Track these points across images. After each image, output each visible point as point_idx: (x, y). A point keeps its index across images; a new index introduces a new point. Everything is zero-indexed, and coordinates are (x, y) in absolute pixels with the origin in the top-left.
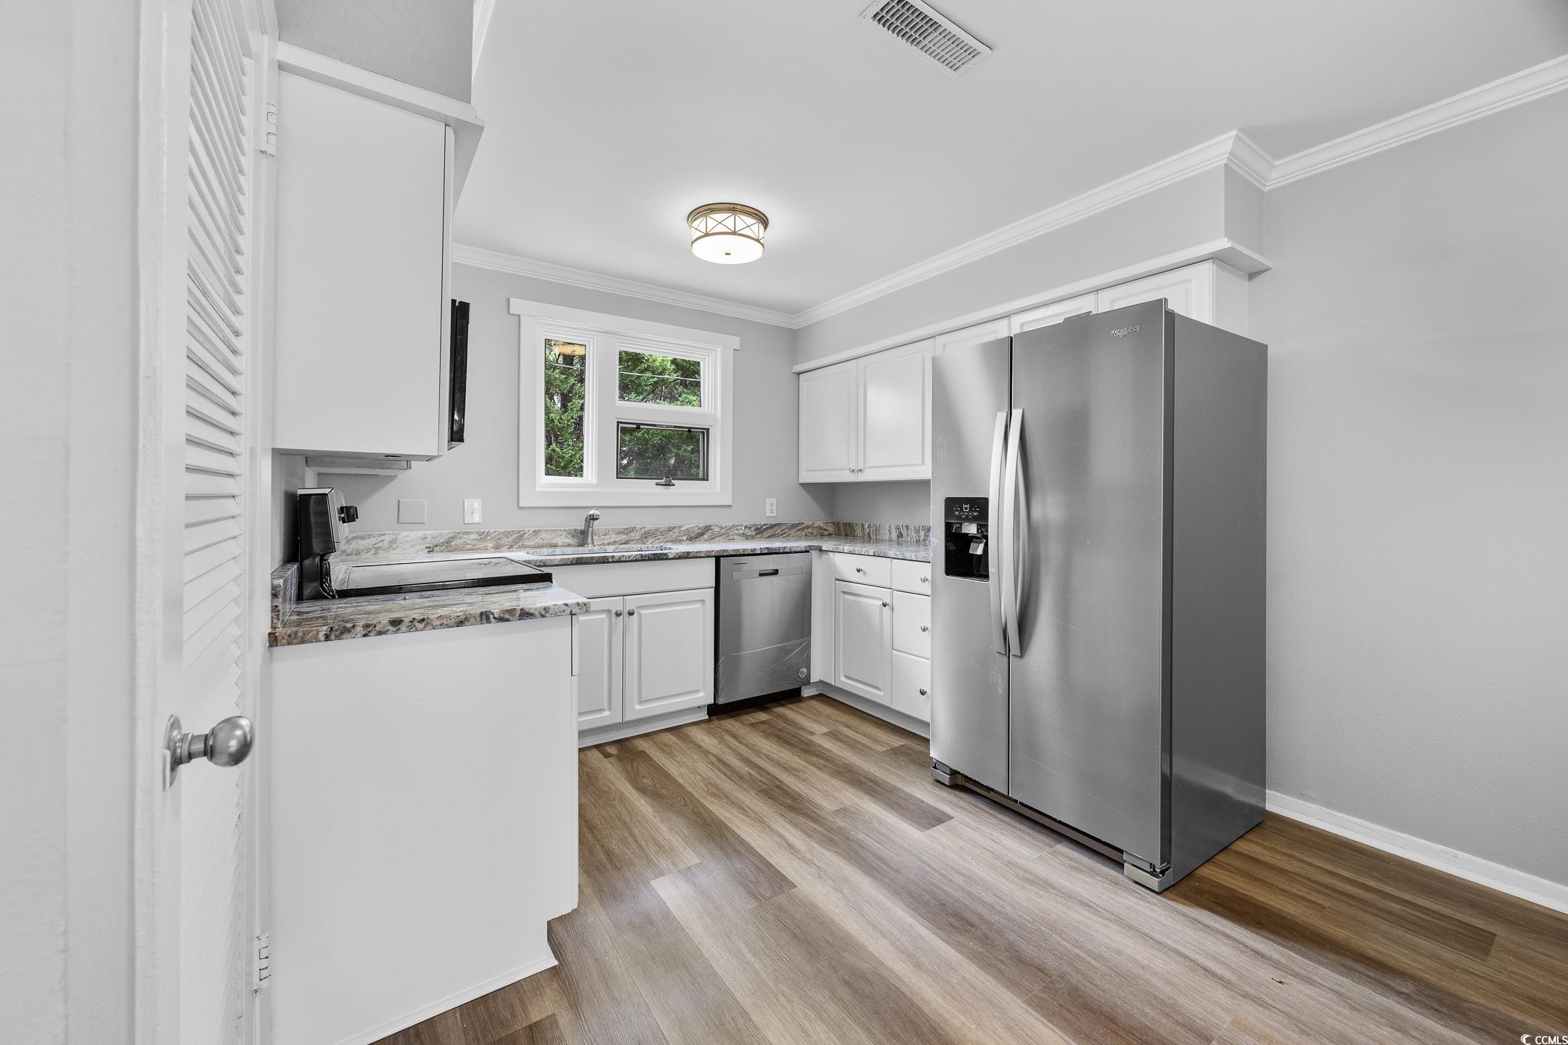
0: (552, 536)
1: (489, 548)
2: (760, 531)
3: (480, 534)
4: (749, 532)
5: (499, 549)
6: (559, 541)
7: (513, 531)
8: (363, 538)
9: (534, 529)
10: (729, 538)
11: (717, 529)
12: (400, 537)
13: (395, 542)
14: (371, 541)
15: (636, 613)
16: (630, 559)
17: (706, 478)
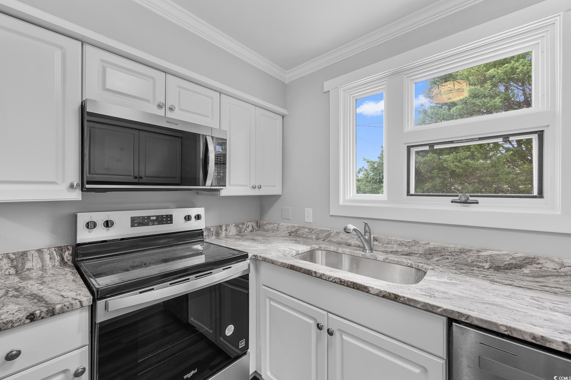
1: (313, 238)
7: (325, 230)
8: (269, 224)
9: (337, 231)
12: (280, 225)
13: (278, 228)
14: (271, 226)
15: (337, 334)
16: (330, 279)
17: (541, 194)
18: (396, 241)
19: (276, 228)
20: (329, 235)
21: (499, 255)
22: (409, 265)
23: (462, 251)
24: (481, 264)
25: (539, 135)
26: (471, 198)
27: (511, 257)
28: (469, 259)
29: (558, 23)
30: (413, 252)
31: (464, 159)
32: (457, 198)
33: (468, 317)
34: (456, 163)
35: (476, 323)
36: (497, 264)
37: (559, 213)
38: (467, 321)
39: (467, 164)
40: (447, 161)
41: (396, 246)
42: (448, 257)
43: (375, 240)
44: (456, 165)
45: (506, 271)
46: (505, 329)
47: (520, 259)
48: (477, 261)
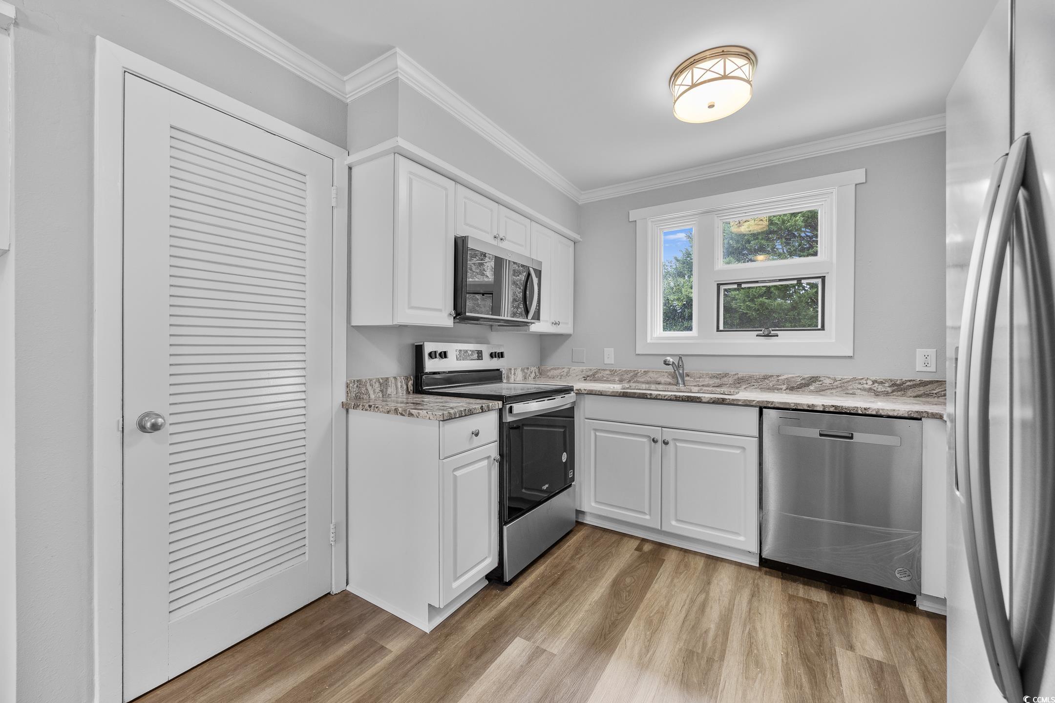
0: (657, 376)
1: (616, 380)
2: (899, 388)
3: (612, 371)
4: (880, 388)
5: (622, 382)
6: (662, 380)
7: (631, 370)
8: (555, 369)
9: (645, 370)
10: (847, 391)
11: (828, 381)
12: (571, 370)
13: (568, 373)
14: (559, 371)
15: (671, 443)
16: (665, 398)
17: (823, 328)
18: (707, 374)
19: (565, 374)
20: (636, 375)
21: (793, 377)
22: (722, 392)
23: (765, 378)
24: (780, 387)
25: (822, 279)
26: (772, 332)
27: (801, 378)
28: (771, 384)
29: (834, 192)
30: (724, 383)
31: (758, 298)
32: (761, 332)
33: (772, 403)
34: (747, 303)
35: (777, 405)
36: (792, 385)
37: (834, 341)
38: (772, 406)
39: (762, 304)
40: (737, 300)
41: (708, 379)
42: (754, 384)
43: (688, 375)
44: (747, 306)
45: (798, 390)
46: (793, 405)
47: (808, 379)
48: (777, 384)
